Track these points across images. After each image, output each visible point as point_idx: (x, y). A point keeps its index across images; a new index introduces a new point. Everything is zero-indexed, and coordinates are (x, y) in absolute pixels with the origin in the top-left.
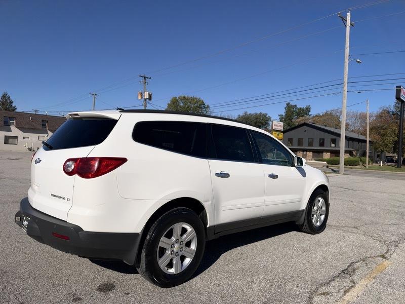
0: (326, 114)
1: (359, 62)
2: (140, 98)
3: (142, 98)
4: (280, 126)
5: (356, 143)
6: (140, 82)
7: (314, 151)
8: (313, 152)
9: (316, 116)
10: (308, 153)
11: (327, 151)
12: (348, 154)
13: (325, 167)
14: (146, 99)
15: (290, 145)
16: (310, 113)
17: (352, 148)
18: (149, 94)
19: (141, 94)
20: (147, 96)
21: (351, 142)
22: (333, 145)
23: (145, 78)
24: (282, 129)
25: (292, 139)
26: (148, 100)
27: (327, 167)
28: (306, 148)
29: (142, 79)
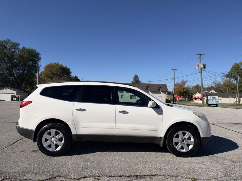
2: (197, 68)
3: (198, 68)
6: (197, 58)
14: (201, 69)
18: (203, 65)
19: (198, 65)
20: (202, 66)
23: (200, 55)
26: (203, 69)
29: (199, 56)
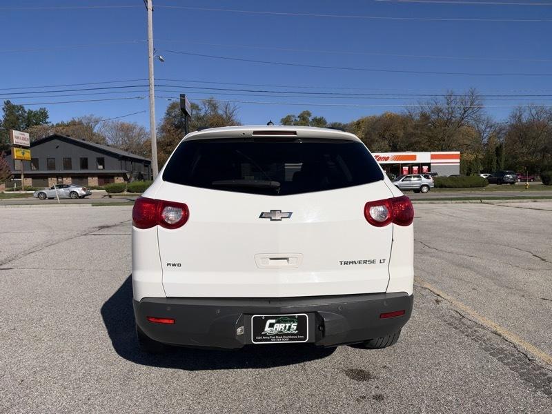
0: (73, 123)
1: (161, 60)
4: (24, 139)
5: (129, 163)
7: (74, 176)
8: (72, 178)
9: (58, 125)
10: (65, 179)
11: (93, 175)
12: (122, 178)
13: (108, 197)
15: (33, 168)
16: (47, 120)
17: (126, 170)
21: (123, 162)
22: (101, 167)
24: (27, 143)
25: (37, 159)
27: (110, 196)
28: (61, 172)
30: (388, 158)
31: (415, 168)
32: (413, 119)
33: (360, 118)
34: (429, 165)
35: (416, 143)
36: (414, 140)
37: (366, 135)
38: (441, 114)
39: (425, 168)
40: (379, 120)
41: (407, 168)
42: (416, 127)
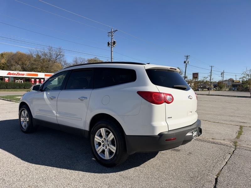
30: (24, 74)
31: (38, 80)
32: (33, 57)
33: (3, 52)
34: (44, 79)
35: (35, 68)
36: (34, 67)
37: (7, 61)
38: (46, 56)
39: (42, 80)
40: (15, 55)
41: (34, 80)
42: (35, 60)
